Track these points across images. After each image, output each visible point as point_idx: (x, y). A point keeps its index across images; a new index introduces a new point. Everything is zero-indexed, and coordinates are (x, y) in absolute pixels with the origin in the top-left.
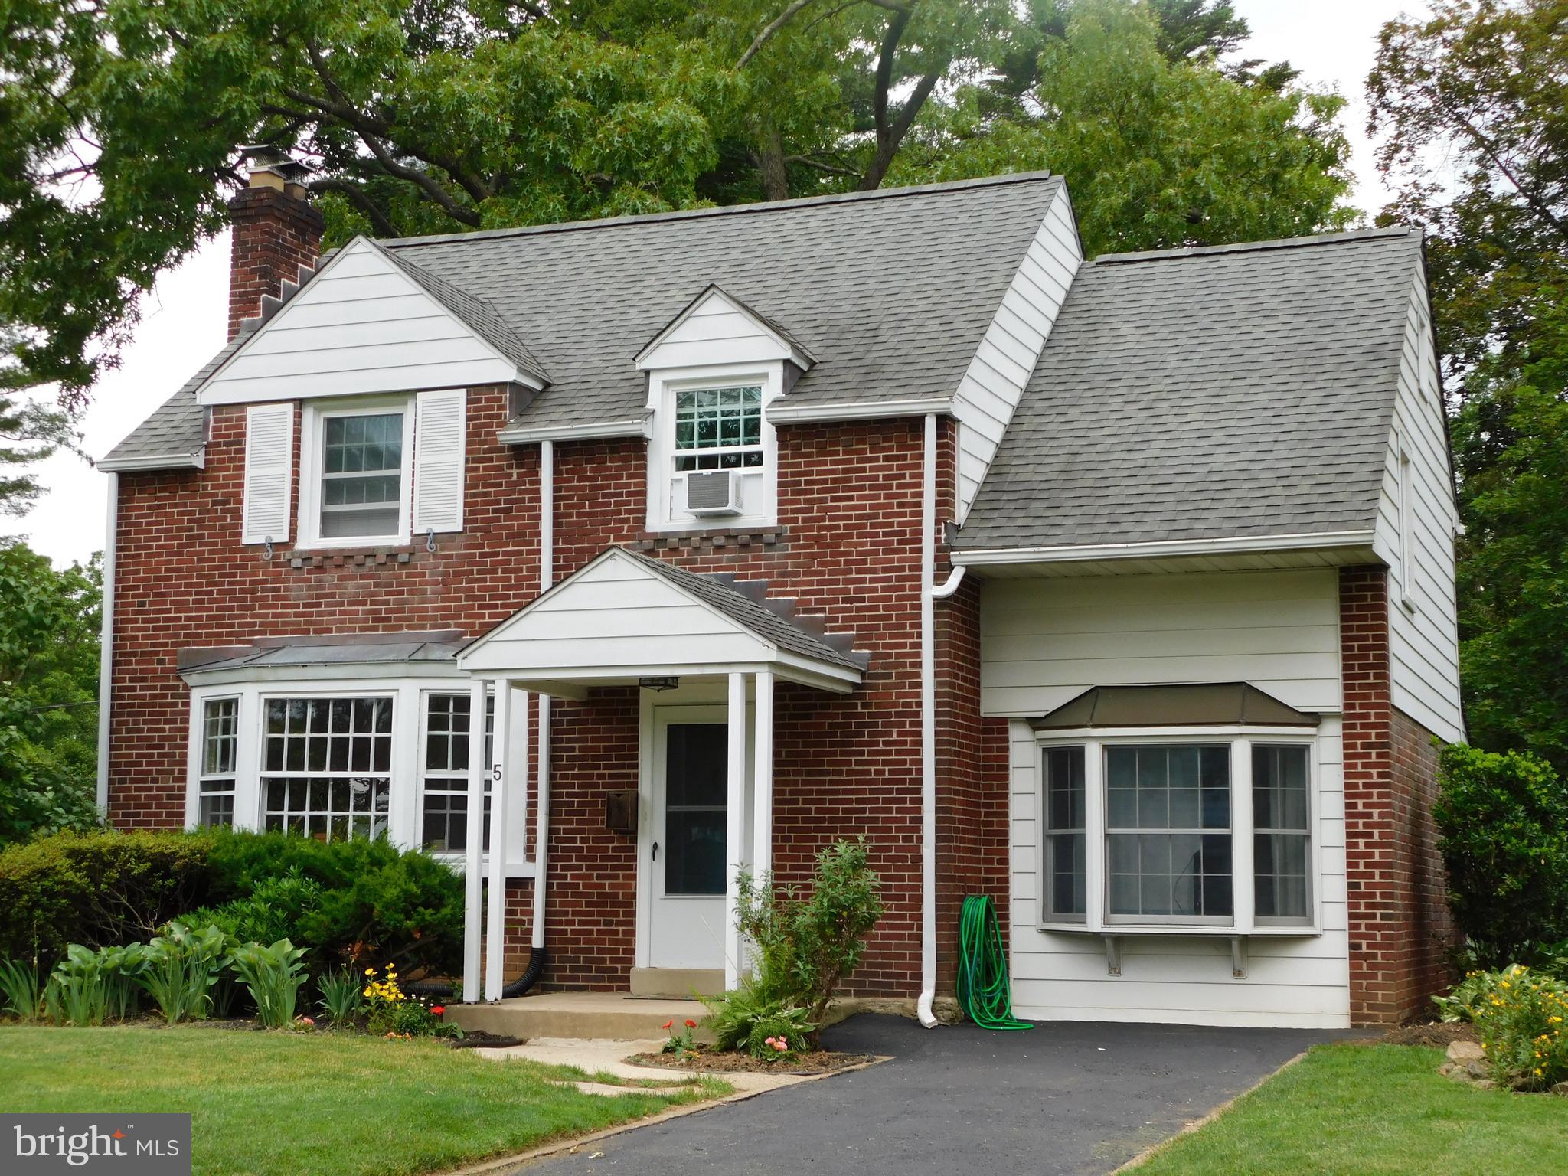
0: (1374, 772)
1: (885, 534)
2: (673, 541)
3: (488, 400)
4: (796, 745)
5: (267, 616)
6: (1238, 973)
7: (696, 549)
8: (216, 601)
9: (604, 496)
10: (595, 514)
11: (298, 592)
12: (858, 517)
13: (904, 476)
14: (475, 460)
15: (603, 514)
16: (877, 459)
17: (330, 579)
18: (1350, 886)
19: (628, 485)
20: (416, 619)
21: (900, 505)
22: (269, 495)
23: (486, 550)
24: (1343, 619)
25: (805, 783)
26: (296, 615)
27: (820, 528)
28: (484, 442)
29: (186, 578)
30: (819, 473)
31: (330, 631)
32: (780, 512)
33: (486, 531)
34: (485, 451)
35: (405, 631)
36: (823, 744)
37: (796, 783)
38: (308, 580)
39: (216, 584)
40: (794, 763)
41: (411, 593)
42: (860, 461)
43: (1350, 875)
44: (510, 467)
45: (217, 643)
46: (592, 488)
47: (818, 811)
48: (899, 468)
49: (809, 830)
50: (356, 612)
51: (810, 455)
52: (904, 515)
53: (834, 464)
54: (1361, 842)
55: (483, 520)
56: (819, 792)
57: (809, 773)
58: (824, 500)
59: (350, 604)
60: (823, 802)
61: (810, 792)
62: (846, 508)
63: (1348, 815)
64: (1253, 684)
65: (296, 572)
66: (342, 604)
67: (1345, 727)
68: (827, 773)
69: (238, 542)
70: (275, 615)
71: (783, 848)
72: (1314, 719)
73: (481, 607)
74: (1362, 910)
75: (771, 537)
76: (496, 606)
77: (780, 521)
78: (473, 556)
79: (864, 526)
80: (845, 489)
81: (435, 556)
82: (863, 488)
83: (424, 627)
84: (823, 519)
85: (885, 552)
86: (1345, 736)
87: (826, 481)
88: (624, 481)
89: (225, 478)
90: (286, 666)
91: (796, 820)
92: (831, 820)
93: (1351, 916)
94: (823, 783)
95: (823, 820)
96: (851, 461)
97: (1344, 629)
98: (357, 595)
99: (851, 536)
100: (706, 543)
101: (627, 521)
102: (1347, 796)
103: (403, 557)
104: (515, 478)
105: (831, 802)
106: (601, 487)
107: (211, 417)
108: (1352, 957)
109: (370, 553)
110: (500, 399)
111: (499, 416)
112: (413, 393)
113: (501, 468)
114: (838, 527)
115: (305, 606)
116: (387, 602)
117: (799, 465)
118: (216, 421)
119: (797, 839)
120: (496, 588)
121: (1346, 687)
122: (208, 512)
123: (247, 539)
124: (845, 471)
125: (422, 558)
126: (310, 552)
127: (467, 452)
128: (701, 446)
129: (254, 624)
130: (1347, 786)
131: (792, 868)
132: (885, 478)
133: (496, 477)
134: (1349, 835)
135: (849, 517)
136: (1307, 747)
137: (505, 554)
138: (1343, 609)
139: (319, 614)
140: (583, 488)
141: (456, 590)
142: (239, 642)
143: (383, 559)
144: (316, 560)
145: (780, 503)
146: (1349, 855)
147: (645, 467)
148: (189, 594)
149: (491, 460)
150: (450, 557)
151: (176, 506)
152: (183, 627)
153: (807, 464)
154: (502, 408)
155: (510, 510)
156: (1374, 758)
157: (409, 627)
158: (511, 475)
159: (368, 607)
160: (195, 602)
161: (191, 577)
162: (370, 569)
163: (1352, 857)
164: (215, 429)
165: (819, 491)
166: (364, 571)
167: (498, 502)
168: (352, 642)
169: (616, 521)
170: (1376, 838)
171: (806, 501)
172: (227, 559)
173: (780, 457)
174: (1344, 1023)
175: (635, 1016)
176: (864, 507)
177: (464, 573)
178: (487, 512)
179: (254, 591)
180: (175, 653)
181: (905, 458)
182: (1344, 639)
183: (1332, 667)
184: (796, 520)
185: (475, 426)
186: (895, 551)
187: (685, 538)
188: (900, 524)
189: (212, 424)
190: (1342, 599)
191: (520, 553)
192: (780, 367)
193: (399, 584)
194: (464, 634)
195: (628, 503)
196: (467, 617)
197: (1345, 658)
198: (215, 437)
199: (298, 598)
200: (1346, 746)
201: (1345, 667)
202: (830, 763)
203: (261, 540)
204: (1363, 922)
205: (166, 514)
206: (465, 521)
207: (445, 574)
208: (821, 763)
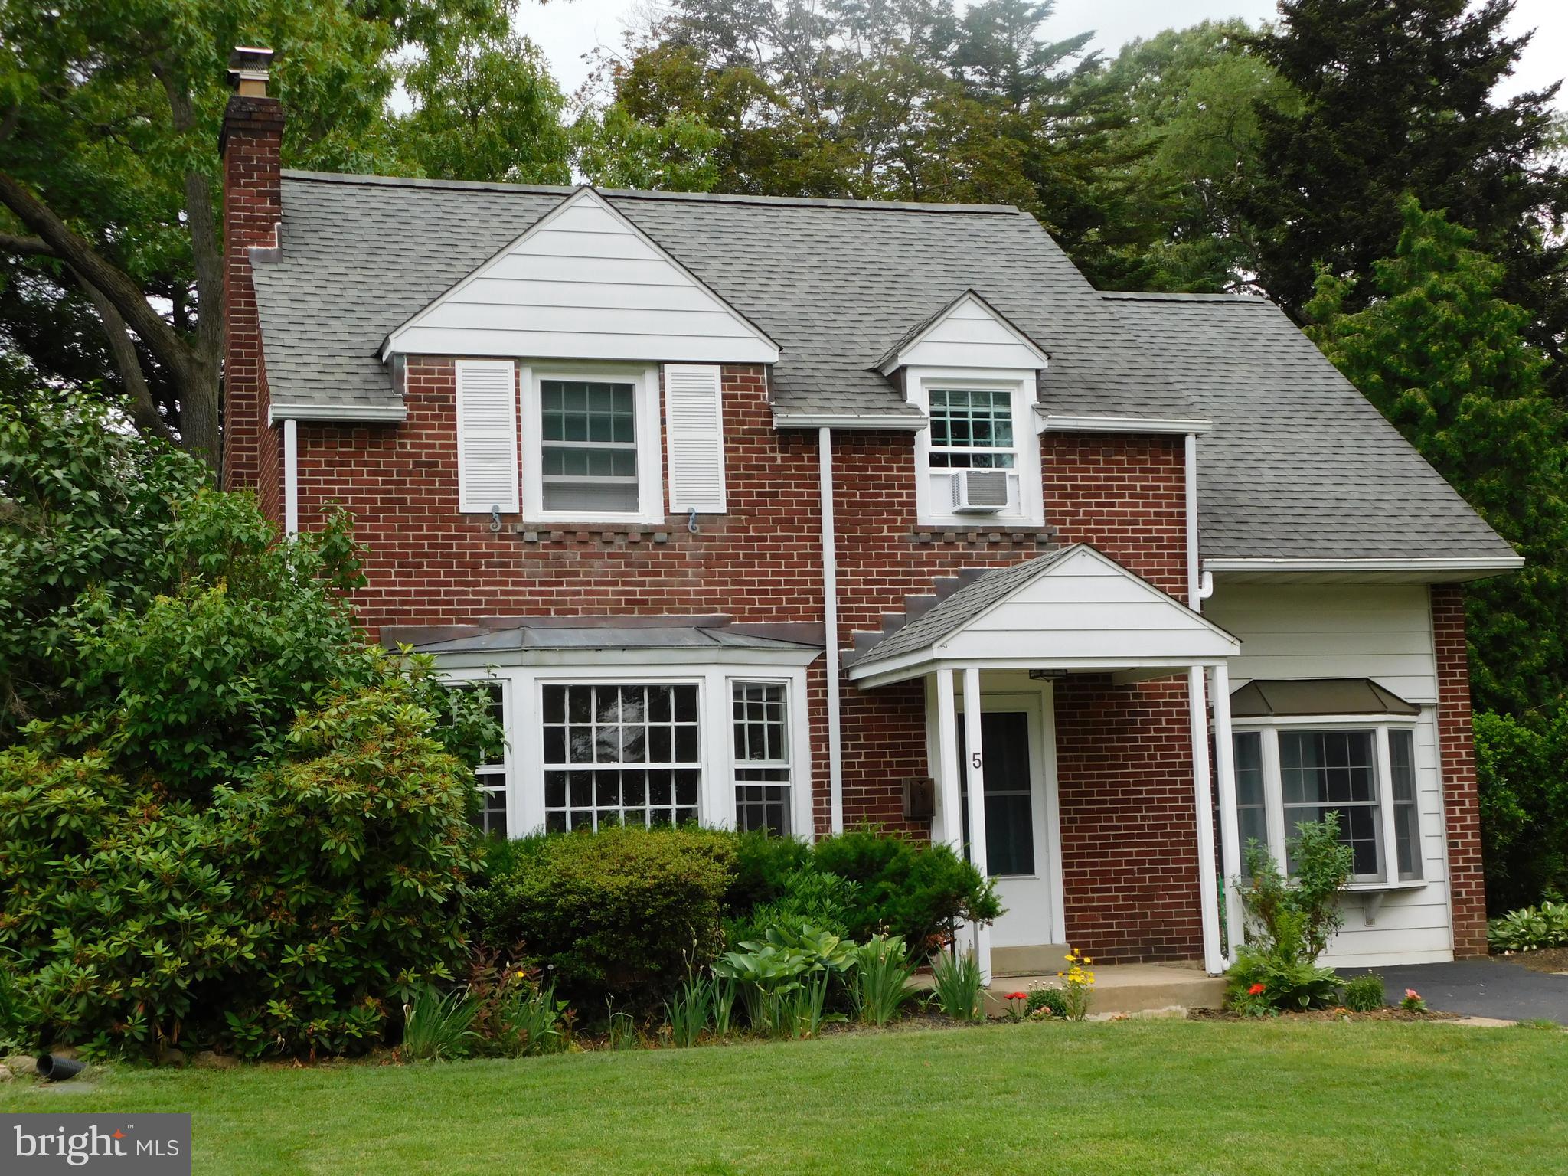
0: (1463, 752)
1: (1145, 540)
2: (950, 535)
3: (743, 379)
4: (1076, 732)
5: (495, 593)
6: (1370, 922)
7: (972, 544)
8: (427, 574)
9: (875, 486)
10: (866, 504)
11: (532, 568)
12: (1121, 523)
13: (1158, 488)
14: (733, 441)
15: (875, 504)
16: (1133, 470)
17: (572, 556)
18: (1451, 845)
19: (899, 478)
20: (679, 602)
21: (1157, 514)
22: (491, 460)
23: (752, 534)
24: (1436, 627)
25: (1086, 768)
26: (531, 593)
27: (1087, 531)
28: (743, 423)
29: (384, 547)
30: (1083, 479)
31: (575, 612)
32: (1046, 513)
33: (751, 514)
34: (745, 432)
35: (666, 615)
36: (1100, 732)
37: (1078, 768)
38: (545, 556)
39: (426, 555)
40: (1075, 750)
41: (669, 574)
42: (1119, 470)
43: (1450, 836)
44: (773, 450)
45: (430, 622)
46: (862, 478)
47: (1099, 793)
48: (1154, 479)
49: (1091, 811)
50: (606, 593)
51: (1074, 462)
52: (1160, 523)
53: (1096, 472)
54: (1457, 808)
55: (746, 503)
56: (1099, 776)
57: (1089, 759)
58: (1089, 505)
59: (597, 583)
60: (1104, 785)
61: (1091, 776)
62: (1109, 514)
63: (1447, 787)
64: (1376, 680)
65: (528, 547)
66: (588, 583)
67: (1441, 715)
68: (1105, 758)
69: (451, 510)
70: (505, 593)
71: (1070, 829)
72: (1416, 709)
73: (749, 592)
74: (1461, 864)
75: (1044, 537)
76: (766, 592)
77: (1048, 522)
78: (739, 539)
79: (1126, 531)
80: (1108, 496)
81: (695, 538)
82: (1122, 496)
83: (687, 611)
84: (1088, 522)
85: (1147, 556)
86: (1440, 723)
87: (1089, 487)
88: (895, 473)
89: (428, 436)
90: (576, 649)
91: (1080, 803)
92: (1112, 802)
93: (1453, 869)
94: (1102, 767)
95: (1104, 802)
96: (1111, 470)
97: (1437, 635)
98: (606, 574)
99: (1114, 539)
100: (981, 539)
101: (900, 513)
102: (1444, 772)
103: (661, 537)
104: (779, 461)
105: (1112, 785)
106: (872, 478)
107: (406, 367)
108: (1454, 902)
109: (622, 531)
110: (757, 380)
111: (757, 397)
112: (659, 364)
113: (763, 451)
114: (1102, 531)
115: (542, 584)
116: (642, 584)
117: (1063, 470)
118: (411, 371)
119: (1082, 820)
120: (766, 574)
121: (1441, 683)
122: (410, 473)
123: (465, 507)
124: (1107, 479)
125: (681, 538)
126: (547, 525)
127: (726, 431)
128: (954, 444)
129: (479, 602)
130: (1444, 763)
131: (1079, 847)
132: (1143, 488)
133: (758, 459)
134: (1447, 803)
135: (1112, 522)
136: (1410, 732)
137: (773, 539)
138: (1435, 619)
139: (560, 593)
140: (852, 478)
141: (721, 574)
142: (459, 621)
143: (638, 538)
144: (555, 535)
145: (1046, 505)
146: (1449, 820)
147: (912, 461)
148: (392, 565)
149: (752, 441)
150: (713, 539)
151: (365, 464)
152: (385, 603)
153: (1072, 470)
154: (761, 389)
155: (776, 494)
156: (1462, 741)
157: (670, 611)
158: (775, 459)
159: (620, 588)
160: (397, 574)
161: (393, 546)
162: (620, 548)
163: (1451, 822)
164: (410, 380)
165: (1084, 496)
166: (613, 550)
167: (763, 486)
168: (604, 624)
169: (889, 512)
170: (1468, 805)
171: (1073, 505)
172: (439, 529)
173: (1044, 462)
174: (1447, 957)
175: (1139, 989)
176: (1125, 514)
177: (729, 556)
178: (751, 495)
179: (477, 565)
180: (378, 631)
181: (1158, 471)
182: (1438, 643)
183: (1427, 666)
184: (1063, 522)
185: (731, 405)
186: (1155, 556)
187: (962, 534)
188: (1158, 531)
189: (406, 375)
190: (1435, 611)
191: (790, 539)
192: (1033, 376)
193: (654, 565)
194: (733, 619)
195: (900, 495)
196: (734, 602)
197: (1439, 659)
198: (411, 389)
199: (534, 574)
200: (1441, 731)
201: (1439, 667)
202: (1108, 749)
203: (486, 509)
204: (1462, 874)
205: (352, 473)
206: (729, 503)
207: (708, 557)
208: (1100, 749)
